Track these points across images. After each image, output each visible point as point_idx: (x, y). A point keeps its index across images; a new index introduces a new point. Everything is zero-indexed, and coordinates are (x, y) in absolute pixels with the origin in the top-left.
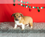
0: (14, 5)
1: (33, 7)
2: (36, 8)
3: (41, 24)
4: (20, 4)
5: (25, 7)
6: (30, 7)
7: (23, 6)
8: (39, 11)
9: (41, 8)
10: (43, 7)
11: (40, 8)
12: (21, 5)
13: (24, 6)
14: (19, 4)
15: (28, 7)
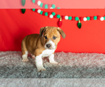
0: (23, 11)
2: (73, 18)
4: (36, 10)
6: (59, 16)
7: (44, 14)
11: (81, 19)
12: (39, 11)
13: (46, 14)
14: (34, 10)
15: (55, 17)
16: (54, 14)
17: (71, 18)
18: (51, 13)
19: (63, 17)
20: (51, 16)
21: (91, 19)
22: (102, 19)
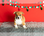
0: (3, 5)
2: (25, 7)
4: (9, 4)
5: (14, 7)
8: (28, 10)
9: (30, 8)
10: (32, 7)
11: (28, 7)
15: (17, 7)
16: (17, 5)
18: (16, 5)
19: (21, 7)
20: (16, 7)
22: (37, 7)
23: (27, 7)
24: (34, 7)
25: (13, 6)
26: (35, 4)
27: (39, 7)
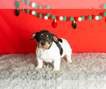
1: (61, 18)
3: (86, 56)
5: (43, 18)
6: (53, 17)
7: (38, 16)
8: (74, 26)
9: (80, 19)
10: (84, 18)
11: (76, 19)
14: (28, 11)
15: (50, 18)
17: (66, 19)
19: (58, 18)
21: (85, 19)
22: (97, 18)
23: (72, 19)
24: (90, 17)
25: (41, 16)
26: (93, 10)
27: (101, 17)
